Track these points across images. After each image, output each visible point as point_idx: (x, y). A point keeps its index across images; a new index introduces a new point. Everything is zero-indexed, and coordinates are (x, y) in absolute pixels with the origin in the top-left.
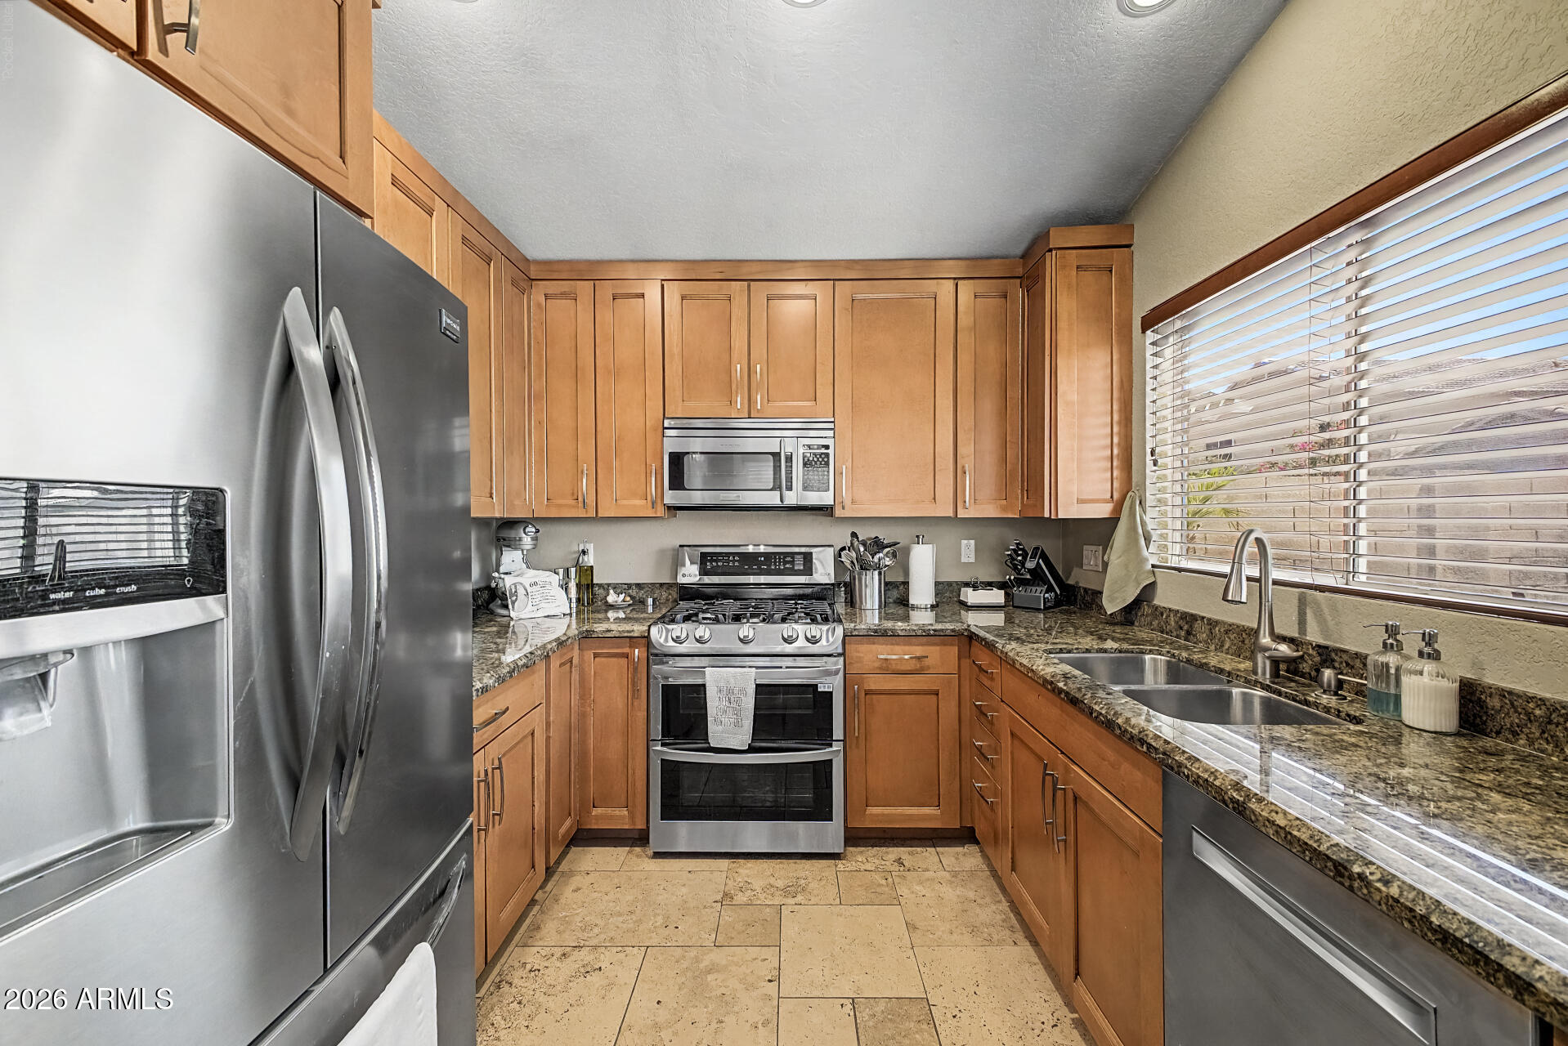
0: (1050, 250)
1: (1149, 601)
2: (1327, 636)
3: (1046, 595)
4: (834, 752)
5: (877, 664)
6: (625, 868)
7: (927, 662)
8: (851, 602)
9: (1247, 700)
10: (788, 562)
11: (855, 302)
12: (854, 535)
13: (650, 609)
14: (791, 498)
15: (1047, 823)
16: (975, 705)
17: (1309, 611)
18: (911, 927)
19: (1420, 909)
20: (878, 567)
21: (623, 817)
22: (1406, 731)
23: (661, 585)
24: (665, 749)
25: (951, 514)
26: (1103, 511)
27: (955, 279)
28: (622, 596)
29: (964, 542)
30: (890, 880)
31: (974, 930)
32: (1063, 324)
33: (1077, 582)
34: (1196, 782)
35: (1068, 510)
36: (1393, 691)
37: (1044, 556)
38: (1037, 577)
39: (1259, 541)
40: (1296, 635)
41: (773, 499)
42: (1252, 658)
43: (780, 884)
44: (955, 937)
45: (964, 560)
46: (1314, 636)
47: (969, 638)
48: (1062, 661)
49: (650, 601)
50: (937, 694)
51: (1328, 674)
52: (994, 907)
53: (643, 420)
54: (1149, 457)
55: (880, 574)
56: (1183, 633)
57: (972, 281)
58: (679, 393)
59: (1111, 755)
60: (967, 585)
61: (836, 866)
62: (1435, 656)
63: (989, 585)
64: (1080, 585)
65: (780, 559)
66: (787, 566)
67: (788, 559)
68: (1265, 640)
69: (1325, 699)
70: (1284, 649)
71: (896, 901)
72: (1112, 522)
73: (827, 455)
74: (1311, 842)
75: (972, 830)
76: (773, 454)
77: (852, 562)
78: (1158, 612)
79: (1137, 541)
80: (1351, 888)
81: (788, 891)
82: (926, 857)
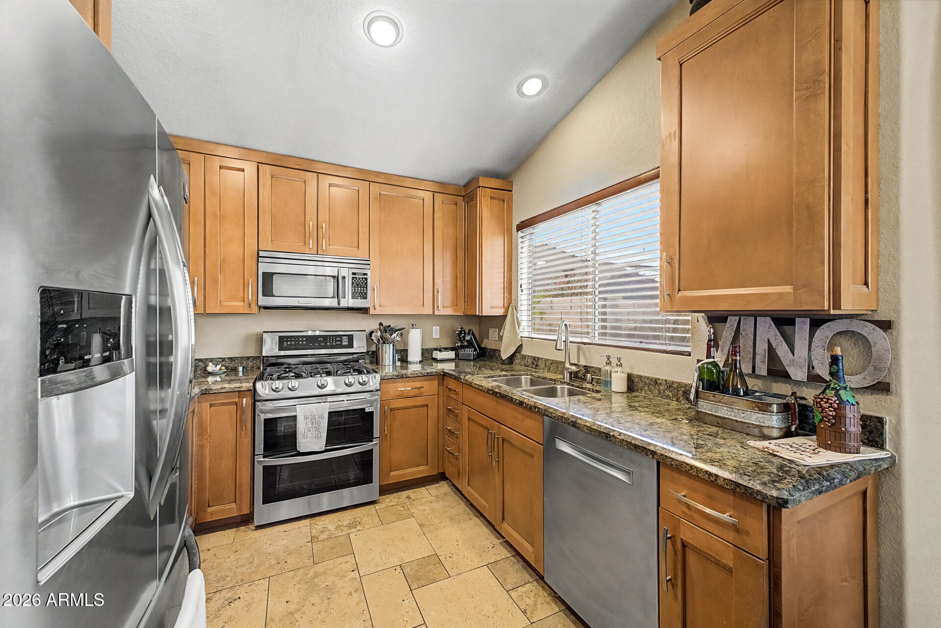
0: (479, 187)
1: (520, 353)
2: (586, 363)
3: (474, 353)
4: (372, 445)
5: (397, 394)
6: (236, 540)
7: (422, 390)
8: (377, 362)
9: (562, 389)
10: (339, 341)
11: (381, 196)
12: (381, 324)
13: (241, 374)
14: (344, 303)
15: (489, 456)
16: (448, 409)
17: (581, 353)
18: (421, 525)
19: (629, 440)
20: (393, 342)
21: (232, 509)
22: (613, 393)
23: (248, 358)
24: (266, 459)
25: (431, 313)
26: (500, 312)
27: (433, 192)
28: (219, 367)
29: (434, 327)
30: (406, 507)
31: (451, 519)
32: (485, 223)
33: (486, 346)
34: (558, 418)
35: (487, 312)
36: (609, 380)
37: (473, 334)
38: (470, 344)
39: (565, 325)
40: (576, 362)
41: (333, 303)
42: (562, 373)
43: (345, 523)
44: (443, 524)
45: (434, 336)
46: (583, 363)
47: (444, 375)
48: (493, 381)
49: (241, 369)
50: (428, 406)
51: (589, 376)
52: (458, 507)
53: (241, 250)
54: (519, 288)
55: (393, 345)
56: (534, 366)
57: (442, 195)
58: (269, 235)
59: (520, 417)
60: (436, 349)
61: (375, 507)
62: (621, 365)
63: (446, 349)
64: (488, 347)
65: (333, 339)
66: (337, 343)
67: (338, 339)
68: (567, 365)
69: (589, 386)
70: (574, 368)
71: (412, 515)
72: (504, 317)
73: (366, 279)
74: (598, 429)
75: (444, 473)
76: (334, 277)
77: (378, 339)
78: (524, 357)
79: (515, 327)
80: (610, 441)
81: (350, 526)
82: (422, 491)
